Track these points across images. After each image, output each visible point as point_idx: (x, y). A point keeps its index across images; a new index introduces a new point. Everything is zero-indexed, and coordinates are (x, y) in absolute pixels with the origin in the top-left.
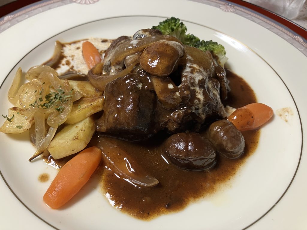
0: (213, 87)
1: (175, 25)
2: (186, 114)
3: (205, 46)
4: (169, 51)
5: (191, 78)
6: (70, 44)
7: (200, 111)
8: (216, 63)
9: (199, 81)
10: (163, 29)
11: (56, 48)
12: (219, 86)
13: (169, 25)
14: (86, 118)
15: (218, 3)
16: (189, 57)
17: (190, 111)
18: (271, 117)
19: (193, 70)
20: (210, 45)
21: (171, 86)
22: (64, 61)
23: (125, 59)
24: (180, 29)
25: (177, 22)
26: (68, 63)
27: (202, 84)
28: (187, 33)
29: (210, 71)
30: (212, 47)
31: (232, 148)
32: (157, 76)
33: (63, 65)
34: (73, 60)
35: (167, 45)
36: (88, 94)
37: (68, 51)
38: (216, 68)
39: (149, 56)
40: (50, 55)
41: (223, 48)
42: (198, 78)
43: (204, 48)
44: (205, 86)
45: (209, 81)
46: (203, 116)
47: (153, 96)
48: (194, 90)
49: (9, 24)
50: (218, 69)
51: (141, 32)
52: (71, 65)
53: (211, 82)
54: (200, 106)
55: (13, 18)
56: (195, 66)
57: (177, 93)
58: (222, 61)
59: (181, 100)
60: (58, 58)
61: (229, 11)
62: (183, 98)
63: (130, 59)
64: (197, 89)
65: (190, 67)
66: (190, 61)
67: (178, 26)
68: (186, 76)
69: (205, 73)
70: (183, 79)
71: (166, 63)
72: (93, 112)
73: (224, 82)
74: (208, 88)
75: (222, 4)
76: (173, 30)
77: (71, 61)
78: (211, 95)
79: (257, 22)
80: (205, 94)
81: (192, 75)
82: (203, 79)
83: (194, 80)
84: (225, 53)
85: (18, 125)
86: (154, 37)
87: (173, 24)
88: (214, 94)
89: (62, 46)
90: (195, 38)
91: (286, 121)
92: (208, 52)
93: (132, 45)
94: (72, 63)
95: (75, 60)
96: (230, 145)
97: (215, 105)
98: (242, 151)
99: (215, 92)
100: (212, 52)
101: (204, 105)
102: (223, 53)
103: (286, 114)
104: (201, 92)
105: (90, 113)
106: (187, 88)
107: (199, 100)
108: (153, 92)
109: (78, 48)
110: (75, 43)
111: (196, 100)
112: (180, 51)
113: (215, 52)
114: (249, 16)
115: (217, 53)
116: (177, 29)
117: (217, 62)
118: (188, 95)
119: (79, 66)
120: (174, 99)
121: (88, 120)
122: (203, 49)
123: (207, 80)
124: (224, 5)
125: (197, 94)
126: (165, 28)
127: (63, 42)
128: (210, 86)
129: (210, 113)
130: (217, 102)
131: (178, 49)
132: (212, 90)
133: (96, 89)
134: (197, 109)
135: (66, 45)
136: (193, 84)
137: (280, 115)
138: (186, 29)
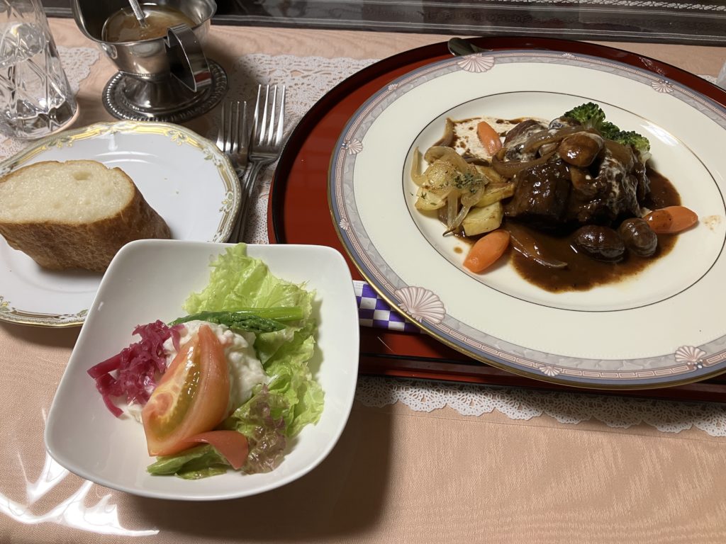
0: (630, 183)
1: (593, 113)
2: (599, 206)
3: (625, 138)
4: (590, 144)
5: (609, 171)
6: (461, 123)
7: (614, 205)
8: (636, 159)
9: (617, 175)
10: (579, 116)
11: (447, 127)
12: (637, 183)
13: (586, 112)
14: (495, 202)
15: (650, 79)
16: (608, 151)
17: (604, 204)
18: (694, 222)
19: (611, 164)
20: (632, 138)
21: (588, 177)
22: (458, 143)
23: (540, 147)
24: (598, 117)
25: (596, 108)
26: (463, 145)
27: (619, 178)
28: (605, 121)
29: (629, 167)
30: (634, 140)
31: (642, 244)
32: (576, 167)
33: (458, 147)
34: (467, 142)
35: (588, 138)
36: (494, 180)
37: (461, 130)
38: (635, 164)
39: (570, 147)
40: (440, 134)
41: (648, 142)
42: (616, 172)
43: (624, 141)
44: (622, 181)
45: (626, 176)
46: (616, 212)
47: (569, 185)
48: (611, 183)
49: (394, 95)
50: (638, 165)
51: (558, 121)
52: (467, 148)
53: (628, 178)
54: (614, 200)
55: (398, 88)
56: (613, 160)
57: (594, 185)
58: (645, 157)
59: (596, 191)
60: (450, 139)
61: (664, 91)
62: (599, 189)
63: (546, 147)
64: (614, 183)
65: (608, 161)
66: (609, 154)
67: (597, 114)
68: (604, 169)
69: (623, 168)
70: (601, 172)
71: (586, 155)
72: (503, 197)
73: (643, 179)
74: (625, 184)
75: (655, 81)
76: (589, 117)
77: (465, 143)
78: (627, 191)
79: (701, 109)
80: (621, 188)
81: (611, 169)
82: (620, 174)
83: (612, 173)
84: (649, 149)
85: (432, 202)
86: (574, 128)
87: (591, 111)
88: (630, 190)
89: (452, 124)
90: (614, 127)
91: (712, 229)
92: (628, 146)
93: (550, 134)
94: (468, 146)
95: (469, 142)
96: (640, 241)
97: (630, 201)
98: (654, 249)
99: (632, 189)
100: (633, 146)
101: (619, 199)
102: (646, 148)
103: (714, 222)
104: (618, 186)
105: (500, 197)
106: (604, 180)
107: (614, 193)
108: (570, 181)
109: (471, 129)
110: (466, 121)
111: (612, 194)
112: (600, 145)
113: (637, 146)
114: (692, 100)
115: (639, 148)
116: (595, 117)
117: (637, 157)
118: (604, 187)
119: (475, 150)
120: (590, 190)
121: (498, 204)
122: (621, 142)
123: (625, 175)
124: (659, 82)
125: (614, 188)
126: (580, 116)
127: (453, 120)
128: (627, 181)
129: (624, 209)
130: (633, 199)
131: (599, 142)
132: (628, 186)
133: (501, 175)
134: (611, 203)
135: (458, 124)
136: (610, 177)
137: (706, 223)
138: (604, 117)
